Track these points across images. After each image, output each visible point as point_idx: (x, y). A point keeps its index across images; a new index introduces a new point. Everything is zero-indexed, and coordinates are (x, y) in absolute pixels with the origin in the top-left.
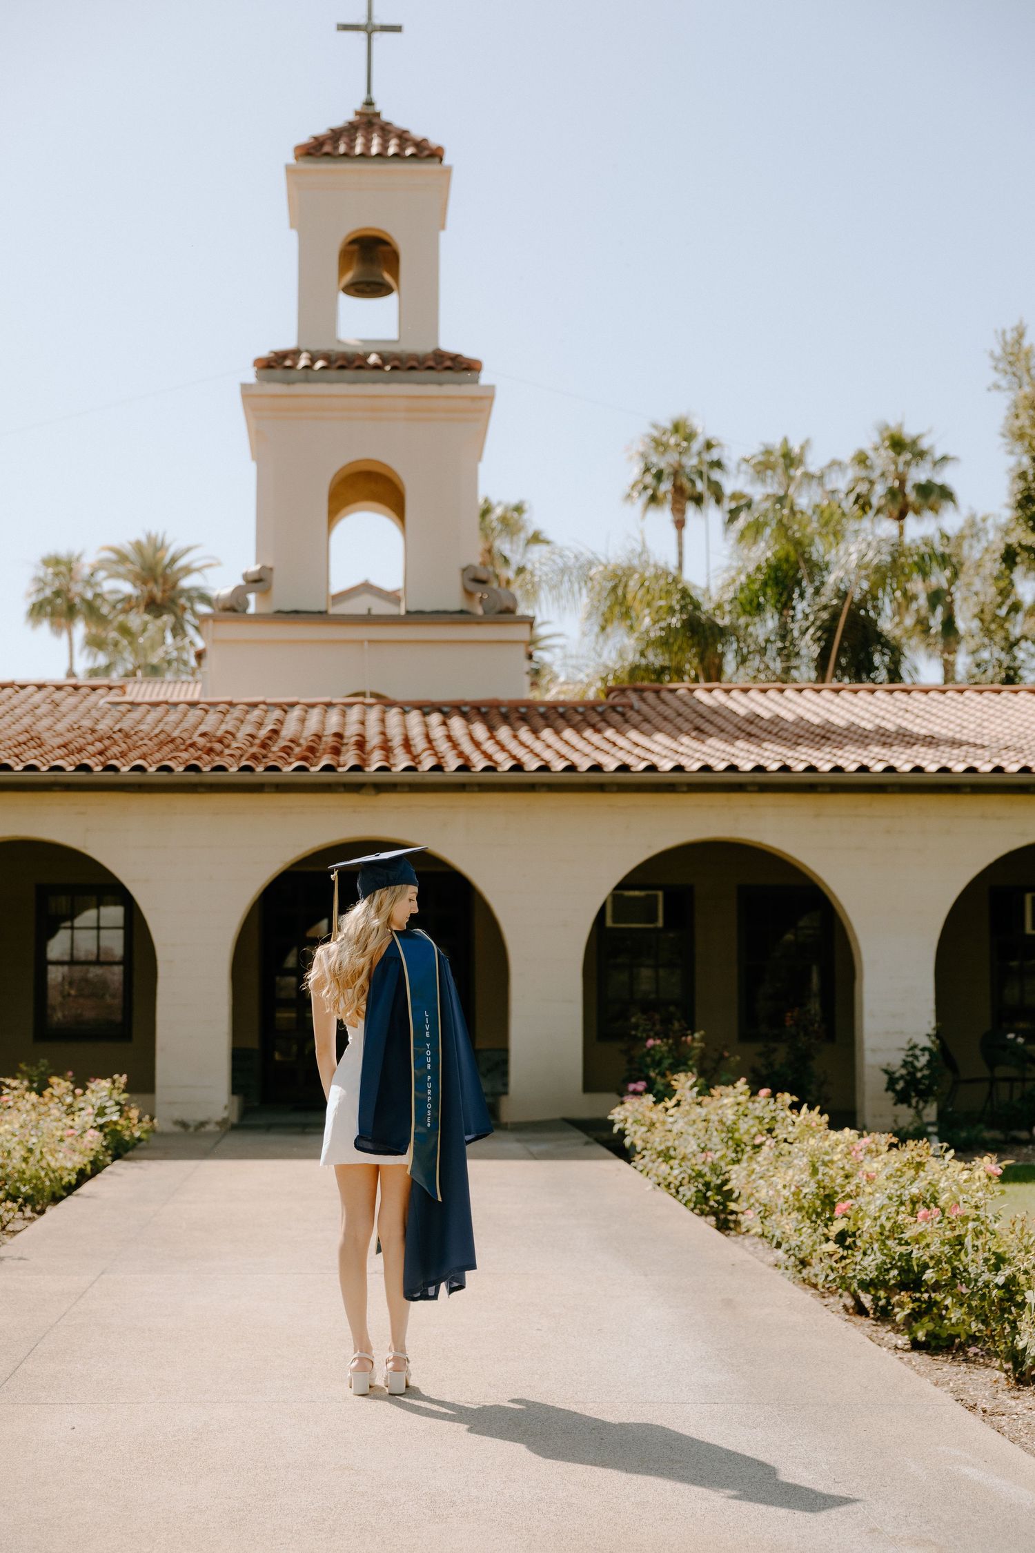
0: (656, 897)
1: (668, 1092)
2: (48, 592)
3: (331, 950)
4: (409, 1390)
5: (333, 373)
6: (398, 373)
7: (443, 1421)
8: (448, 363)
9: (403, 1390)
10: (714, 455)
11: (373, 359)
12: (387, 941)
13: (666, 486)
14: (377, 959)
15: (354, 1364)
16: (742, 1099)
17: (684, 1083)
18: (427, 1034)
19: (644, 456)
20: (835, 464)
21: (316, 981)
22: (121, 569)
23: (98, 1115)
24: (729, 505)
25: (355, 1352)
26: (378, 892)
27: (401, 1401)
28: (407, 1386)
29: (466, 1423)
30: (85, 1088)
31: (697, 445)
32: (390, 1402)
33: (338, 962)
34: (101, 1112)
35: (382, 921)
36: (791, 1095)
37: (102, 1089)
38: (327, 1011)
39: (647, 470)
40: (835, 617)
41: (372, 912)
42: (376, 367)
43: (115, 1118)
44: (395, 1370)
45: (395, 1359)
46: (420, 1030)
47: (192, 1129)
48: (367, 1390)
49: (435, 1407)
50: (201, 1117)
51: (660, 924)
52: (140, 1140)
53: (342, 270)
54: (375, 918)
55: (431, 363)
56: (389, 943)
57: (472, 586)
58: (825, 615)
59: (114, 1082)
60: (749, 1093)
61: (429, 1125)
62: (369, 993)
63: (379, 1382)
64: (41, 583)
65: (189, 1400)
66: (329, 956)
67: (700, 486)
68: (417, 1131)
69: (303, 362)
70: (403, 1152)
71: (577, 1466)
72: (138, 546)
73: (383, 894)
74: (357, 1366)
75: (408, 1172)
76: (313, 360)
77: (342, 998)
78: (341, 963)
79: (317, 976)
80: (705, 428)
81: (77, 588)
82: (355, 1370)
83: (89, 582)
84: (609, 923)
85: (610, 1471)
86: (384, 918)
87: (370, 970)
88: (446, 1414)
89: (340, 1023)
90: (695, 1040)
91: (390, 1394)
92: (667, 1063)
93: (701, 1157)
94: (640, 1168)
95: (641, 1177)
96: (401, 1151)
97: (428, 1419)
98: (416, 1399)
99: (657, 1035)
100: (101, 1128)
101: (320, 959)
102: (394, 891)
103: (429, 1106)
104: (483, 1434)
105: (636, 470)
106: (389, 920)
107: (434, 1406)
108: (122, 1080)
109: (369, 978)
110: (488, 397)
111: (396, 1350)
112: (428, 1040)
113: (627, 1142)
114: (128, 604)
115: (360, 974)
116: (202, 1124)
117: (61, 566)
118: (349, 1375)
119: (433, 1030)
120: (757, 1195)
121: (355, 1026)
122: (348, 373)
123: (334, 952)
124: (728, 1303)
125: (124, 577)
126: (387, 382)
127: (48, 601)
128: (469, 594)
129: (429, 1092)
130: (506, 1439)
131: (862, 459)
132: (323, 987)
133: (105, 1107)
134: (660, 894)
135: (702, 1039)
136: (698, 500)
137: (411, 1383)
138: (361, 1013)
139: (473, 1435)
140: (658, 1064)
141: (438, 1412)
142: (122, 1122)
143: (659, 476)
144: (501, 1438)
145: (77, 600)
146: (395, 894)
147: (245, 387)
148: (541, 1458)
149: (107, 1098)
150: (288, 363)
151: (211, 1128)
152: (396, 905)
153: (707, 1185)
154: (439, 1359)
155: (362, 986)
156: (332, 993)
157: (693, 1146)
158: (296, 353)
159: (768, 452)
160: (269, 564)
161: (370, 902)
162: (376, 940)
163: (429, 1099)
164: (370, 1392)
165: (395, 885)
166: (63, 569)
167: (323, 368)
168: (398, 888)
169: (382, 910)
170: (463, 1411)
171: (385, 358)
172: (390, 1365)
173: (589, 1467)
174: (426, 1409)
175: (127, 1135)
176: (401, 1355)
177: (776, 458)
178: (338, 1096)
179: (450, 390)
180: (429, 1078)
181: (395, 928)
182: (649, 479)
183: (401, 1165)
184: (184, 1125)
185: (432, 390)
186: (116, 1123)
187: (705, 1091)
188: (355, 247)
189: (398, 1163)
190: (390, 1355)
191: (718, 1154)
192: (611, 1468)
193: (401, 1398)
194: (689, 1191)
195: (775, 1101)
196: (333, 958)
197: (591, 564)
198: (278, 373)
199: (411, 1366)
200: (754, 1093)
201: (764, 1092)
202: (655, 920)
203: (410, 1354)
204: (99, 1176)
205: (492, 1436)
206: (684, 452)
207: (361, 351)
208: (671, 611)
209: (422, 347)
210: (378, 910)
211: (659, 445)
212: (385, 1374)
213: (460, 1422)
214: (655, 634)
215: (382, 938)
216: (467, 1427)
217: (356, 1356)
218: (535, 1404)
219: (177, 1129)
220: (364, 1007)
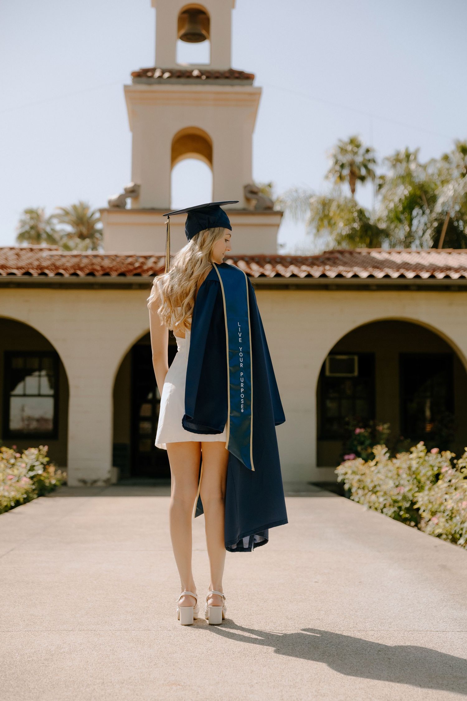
0: (353, 360)
1: (372, 457)
2: (27, 228)
3: (165, 279)
4: (225, 622)
5: (174, 80)
6: (210, 81)
7: (255, 645)
8: (237, 75)
9: (220, 621)
10: (369, 156)
11: (196, 73)
12: (208, 270)
13: (346, 172)
14: (201, 283)
15: (181, 601)
16: (422, 454)
17: (380, 451)
18: (240, 340)
19: (335, 156)
20: (433, 161)
21: (153, 303)
22: (67, 219)
23: (30, 470)
24: (378, 181)
25: (183, 591)
26: (201, 232)
27: (219, 629)
28: (223, 619)
29: (274, 646)
30: (21, 453)
31: (362, 151)
32: (210, 630)
33: (170, 286)
34: (32, 468)
35: (205, 254)
36: (451, 452)
37: (33, 454)
38: (162, 324)
39: (336, 162)
40: (441, 225)
41: (197, 247)
42: (198, 77)
43: (40, 472)
44: (214, 605)
45: (214, 596)
46: (234, 338)
47: (89, 485)
48: (192, 622)
49: (247, 634)
50: (94, 477)
51: (356, 373)
52: (55, 486)
53: (180, 27)
54: (199, 251)
55: (227, 75)
56: (210, 270)
57: (249, 195)
58: (436, 224)
59: (39, 450)
60: (426, 451)
61: (242, 411)
62: (194, 309)
63: (201, 615)
64: (23, 223)
65: (49, 629)
66: (163, 283)
67: (363, 172)
68: (232, 415)
69: (157, 74)
70: (220, 431)
71: (376, 682)
72: (75, 207)
73: (206, 234)
74: (184, 601)
75: (226, 447)
76: (163, 72)
77: (173, 315)
78: (172, 288)
79: (154, 299)
80: (365, 142)
81: (42, 226)
82: (183, 605)
83: (48, 222)
84: (328, 373)
85: (406, 686)
86: (206, 251)
87: (195, 291)
88: (256, 639)
89: (171, 333)
90: (384, 428)
91: (210, 624)
92: (368, 442)
93: (396, 491)
94: (357, 500)
95: (357, 505)
96: (218, 430)
97: (242, 643)
98: (231, 628)
99: (360, 428)
100: (32, 478)
101: (156, 286)
102: (213, 232)
103: (242, 396)
104: (288, 655)
105: (330, 163)
106: (210, 255)
107: (245, 633)
108: (45, 449)
109: (194, 297)
110: (257, 94)
111: (215, 589)
112: (241, 345)
113: (346, 487)
114: (69, 236)
115: (187, 295)
116: (95, 482)
117: (34, 214)
118: (178, 610)
119: (245, 337)
120: (446, 503)
121: (183, 337)
122: (182, 80)
123: (167, 280)
124: (444, 567)
125: (68, 223)
126: (203, 84)
127: (27, 232)
128: (248, 200)
129: (242, 385)
130: (309, 659)
131: (446, 158)
132: (159, 307)
133: (34, 466)
134: (356, 358)
135: (389, 428)
136: (363, 179)
137: (226, 617)
138: (188, 325)
139: (281, 656)
140: (362, 443)
141: (249, 638)
142: (45, 475)
143: (342, 166)
144: (305, 658)
145: (42, 232)
146: (214, 234)
147: (126, 87)
148: (343, 675)
149: (35, 460)
150: (149, 74)
151: (100, 484)
152: (215, 242)
153: (400, 508)
154: (246, 600)
155: (188, 304)
156: (165, 310)
157: (391, 484)
158: (153, 70)
159: (398, 154)
160: (139, 182)
161: (196, 240)
162: (200, 269)
163: (242, 390)
164: (194, 623)
165: (215, 227)
166: (35, 215)
167: (168, 77)
168: (217, 229)
169: (205, 245)
170: (270, 637)
171: (202, 73)
172: (210, 601)
173: (387, 683)
174: (239, 635)
175: (47, 483)
176: (218, 593)
177: (402, 156)
178: (169, 390)
179: (238, 89)
180: (242, 374)
181: (214, 261)
182: (338, 168)
183: (219, 442)
184: (84, 482)
185: (228, 89)
186: (40, 475)
187: (393, 456)
188: (186, 16)
189: (217, 440)
190: (210, 594)
191: (407, 489)
192: (406, 683)
193: (219, 628)
194: (390, 511)
195: (442, 456)
196: (166, 284)
197: (311, 196)
198: (144, 79)
199: (227, 603)
200: (429, 451)
201: (435, 450)
202: (352, 371)
203: (225, 593)
204: (28, 504)
205: (296, 656)
206: (355, 153)
207: (189, 69)
208: (354, 221)
209: (222, 67)
210: (201, 247)
211: (343, 150)
212: (206, 608)
213: (268, 645)
214: (346, 231)
215: (204, 267)
216: (274, 649)
217: (183, 594)
218: (326, 633)
219: (80, 484)
220: (190, 320)
